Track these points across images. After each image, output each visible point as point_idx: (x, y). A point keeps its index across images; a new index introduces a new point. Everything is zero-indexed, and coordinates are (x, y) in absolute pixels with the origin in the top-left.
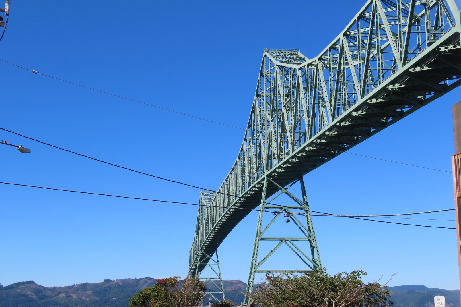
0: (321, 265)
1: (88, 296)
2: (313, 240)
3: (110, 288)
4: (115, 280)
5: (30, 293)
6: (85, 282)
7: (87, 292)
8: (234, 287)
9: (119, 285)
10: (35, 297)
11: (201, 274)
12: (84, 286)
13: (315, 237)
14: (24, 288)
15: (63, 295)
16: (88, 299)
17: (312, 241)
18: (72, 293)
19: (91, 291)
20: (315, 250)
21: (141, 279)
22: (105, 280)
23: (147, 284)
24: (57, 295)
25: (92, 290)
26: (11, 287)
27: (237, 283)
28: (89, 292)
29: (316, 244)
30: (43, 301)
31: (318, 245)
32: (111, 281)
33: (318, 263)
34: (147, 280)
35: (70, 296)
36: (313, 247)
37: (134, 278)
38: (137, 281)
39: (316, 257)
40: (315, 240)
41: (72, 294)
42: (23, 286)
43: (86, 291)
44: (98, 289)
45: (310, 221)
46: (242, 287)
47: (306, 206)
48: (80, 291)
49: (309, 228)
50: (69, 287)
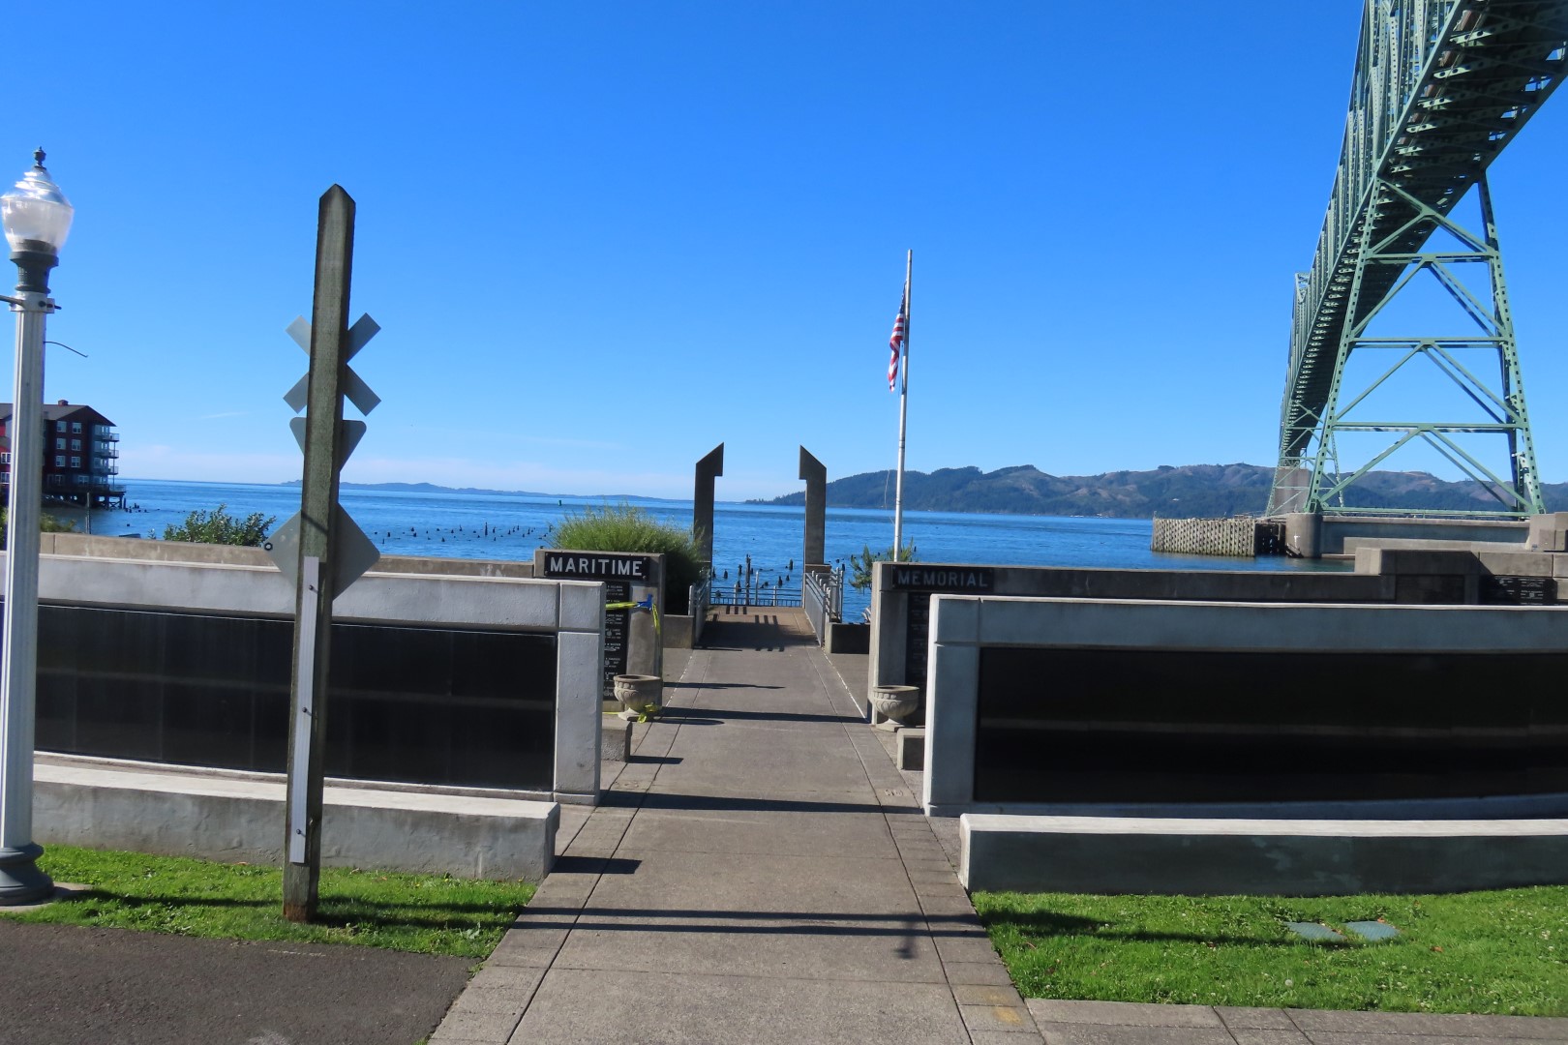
0: (1524, 410)
1: (1128, 494)
2: (1506, 343)
3: (1169, 480)
4: (1179, 466)
5: (1027, 486)
6: (1124, 470)
7: (1128, 487)
8: (1412, 486)
9: (1186, 477)
10: (1035, 494)
11: (1306, 451)
12: (1123, 477)
13: (1511, 336)
14: (1018, 477)
15: (1083, 491)
16: (1128, 499)
17: (1505, 346)
18: (1099, 488)
19: (1135, 486)
20: (1512, 370)
21: (1228, 466)
22: (1161, 467)
23: (1238, 476)
24: (1073, 491)
25: (1136, 483)
26: (995, 475)
27: (1420, 479)
28: (1131, 487)
29: (1514, 354)
30: (1049, 501)
31: (1520, 358)
32: (1173, 468)
33: (1518, 406)
34: (1240, 468)
35: (1095, 493)
36: (1505, 365)
37: (1215, 465)
38: (1221, 469)
39: (1514, 391)
40: (1512, 345)
41: (1100, 490)
42: (1017, 474)
43: (1127, 484)
44: (1147, 483)
45: (1500, 293)
46: (1432, 486)
47: (1490, 251)
48: (1114, 486)
49: (1497, 312)
50: (1095, 478)
